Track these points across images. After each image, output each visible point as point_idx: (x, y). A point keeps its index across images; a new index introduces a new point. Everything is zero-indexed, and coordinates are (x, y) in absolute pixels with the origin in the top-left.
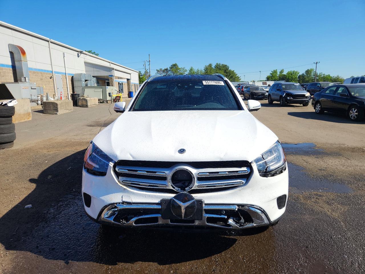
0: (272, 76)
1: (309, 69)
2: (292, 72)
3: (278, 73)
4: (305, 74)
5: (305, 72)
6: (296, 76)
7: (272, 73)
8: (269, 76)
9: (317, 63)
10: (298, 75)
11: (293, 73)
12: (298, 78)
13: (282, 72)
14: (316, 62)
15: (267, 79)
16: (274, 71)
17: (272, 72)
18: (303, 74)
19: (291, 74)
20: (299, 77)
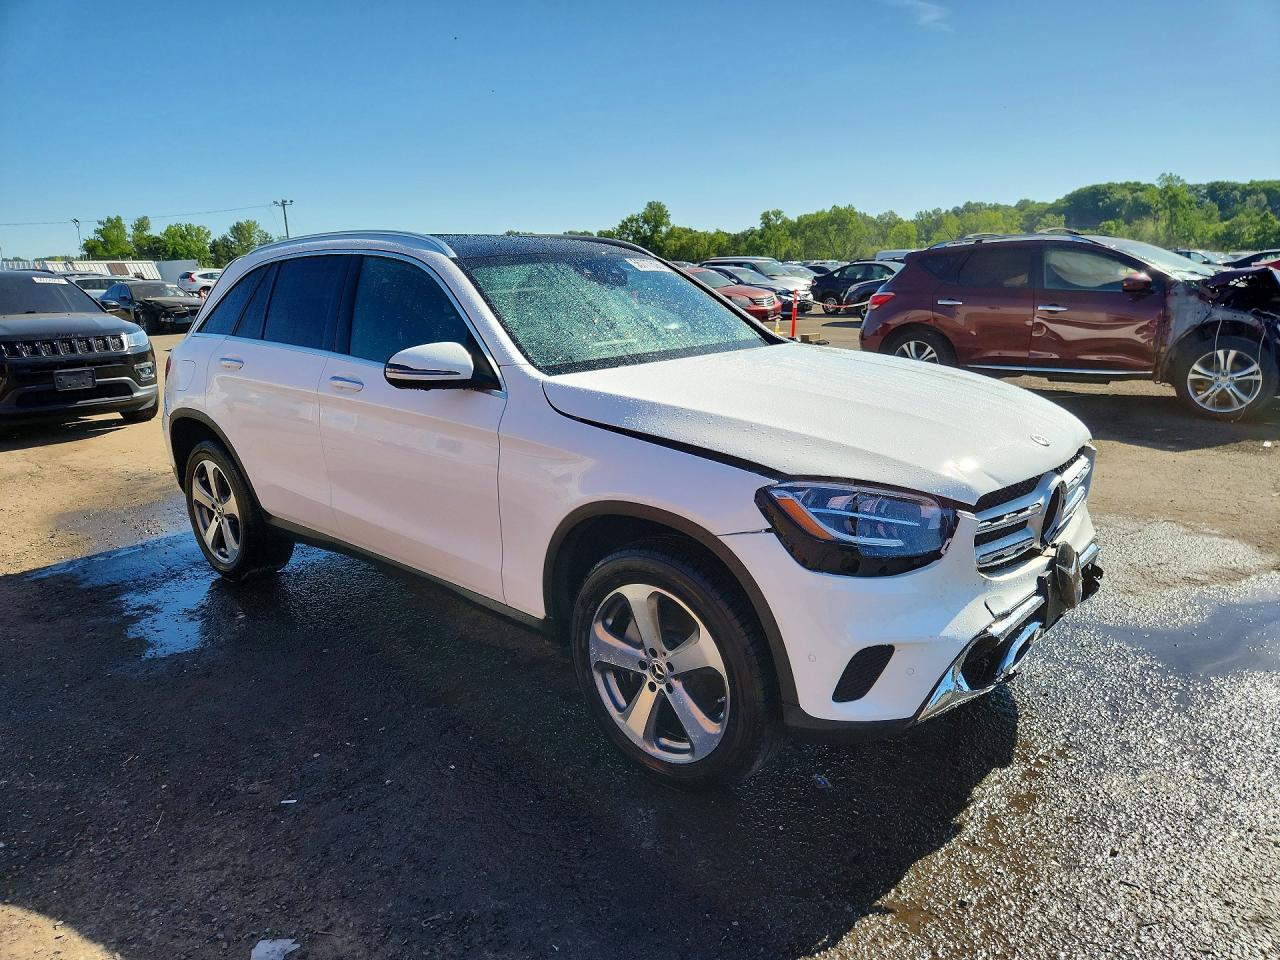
0: (106, 242)
1: (243, 221)
2: (184, 229)
3: (129, 231)
4: (232, 239)
5: (229, 231)
6: (200, 245)
7: (101, 227)
8: (93, 241)
9: (284, 204)
10: (210, 241)
11: (190, 234)
12: (211, 252)
13: (142, 225)
14: (279, 202)
15: (85, 253)
16: (109, 220)
17: (100, 223)
18: (225, 239)
19: (183, 237)
20: (214, 245)
